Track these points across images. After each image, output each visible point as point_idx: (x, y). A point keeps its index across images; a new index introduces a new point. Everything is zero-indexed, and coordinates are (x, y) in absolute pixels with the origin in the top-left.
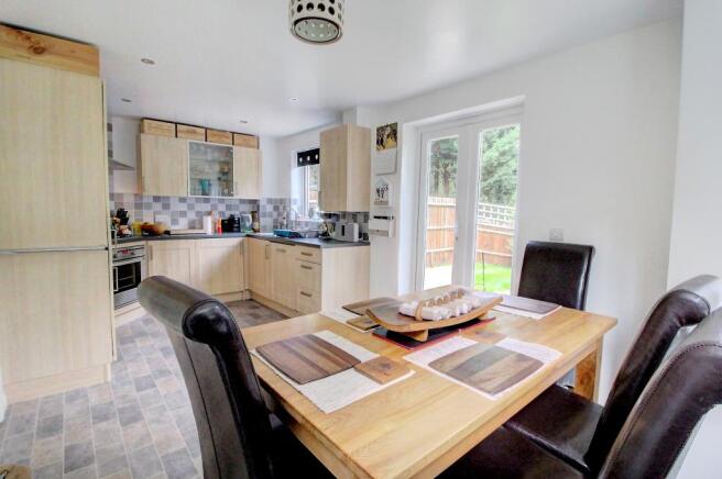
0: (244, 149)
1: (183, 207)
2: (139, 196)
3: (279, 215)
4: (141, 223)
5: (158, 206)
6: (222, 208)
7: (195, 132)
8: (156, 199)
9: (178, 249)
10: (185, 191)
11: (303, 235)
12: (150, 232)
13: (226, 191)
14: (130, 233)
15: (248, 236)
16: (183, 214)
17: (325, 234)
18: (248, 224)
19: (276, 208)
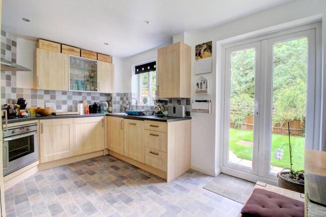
0: (103, 63)
1: (64, 98)
2: (34, 90)
3: (124, 102)
4: (35, 108)
5: (47, 97)
6: (89, 98)
7: (73, 50)
8: (47, 92)
9: (62, 125)
10: (66, 87)
11: (145, 113)
12: (41, 114)
13: (92, 88)
14: (26, 114)
15: (107, 115)
16: (65, 102)
17: (159, 112)
18: (105, 108)
19: (122, 99)
